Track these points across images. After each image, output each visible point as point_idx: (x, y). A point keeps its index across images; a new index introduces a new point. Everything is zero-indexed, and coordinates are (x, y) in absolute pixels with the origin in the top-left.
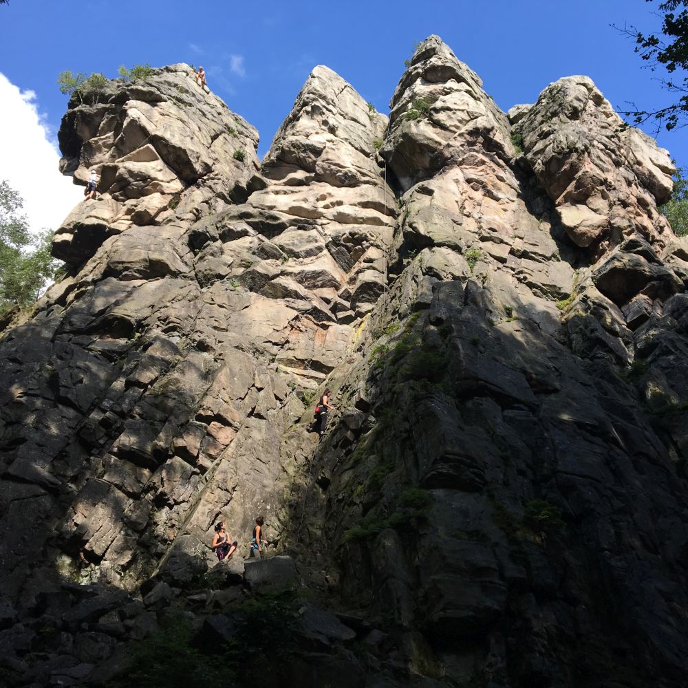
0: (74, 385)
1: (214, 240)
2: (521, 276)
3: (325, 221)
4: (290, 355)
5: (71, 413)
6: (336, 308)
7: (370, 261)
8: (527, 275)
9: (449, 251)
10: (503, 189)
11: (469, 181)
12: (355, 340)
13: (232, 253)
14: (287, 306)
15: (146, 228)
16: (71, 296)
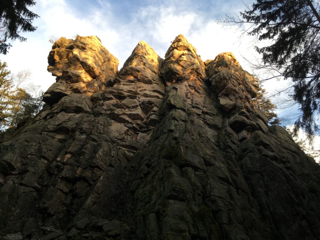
0: (47, 151)
1: (101, 100)
2: (205, 121)
3: (140, 96)
4: (124, 143)
5: (46, 162)
6: (141, 127)
7: (154, 111)
8: (207, 121)
9: (182, 111)
10: (201, 90)
11: (190, 86)
12: (147, 139)
13: (107, 106)
14: (124, 126)
15: (77, 94)
16: (48, 117)
